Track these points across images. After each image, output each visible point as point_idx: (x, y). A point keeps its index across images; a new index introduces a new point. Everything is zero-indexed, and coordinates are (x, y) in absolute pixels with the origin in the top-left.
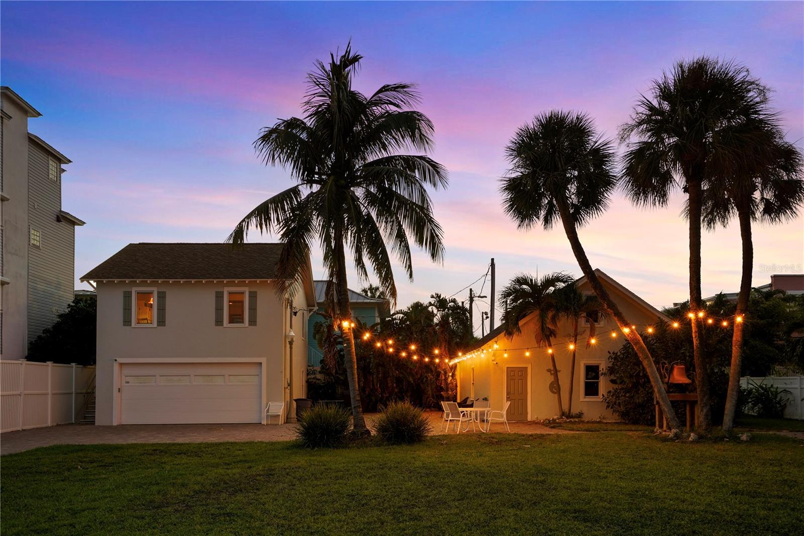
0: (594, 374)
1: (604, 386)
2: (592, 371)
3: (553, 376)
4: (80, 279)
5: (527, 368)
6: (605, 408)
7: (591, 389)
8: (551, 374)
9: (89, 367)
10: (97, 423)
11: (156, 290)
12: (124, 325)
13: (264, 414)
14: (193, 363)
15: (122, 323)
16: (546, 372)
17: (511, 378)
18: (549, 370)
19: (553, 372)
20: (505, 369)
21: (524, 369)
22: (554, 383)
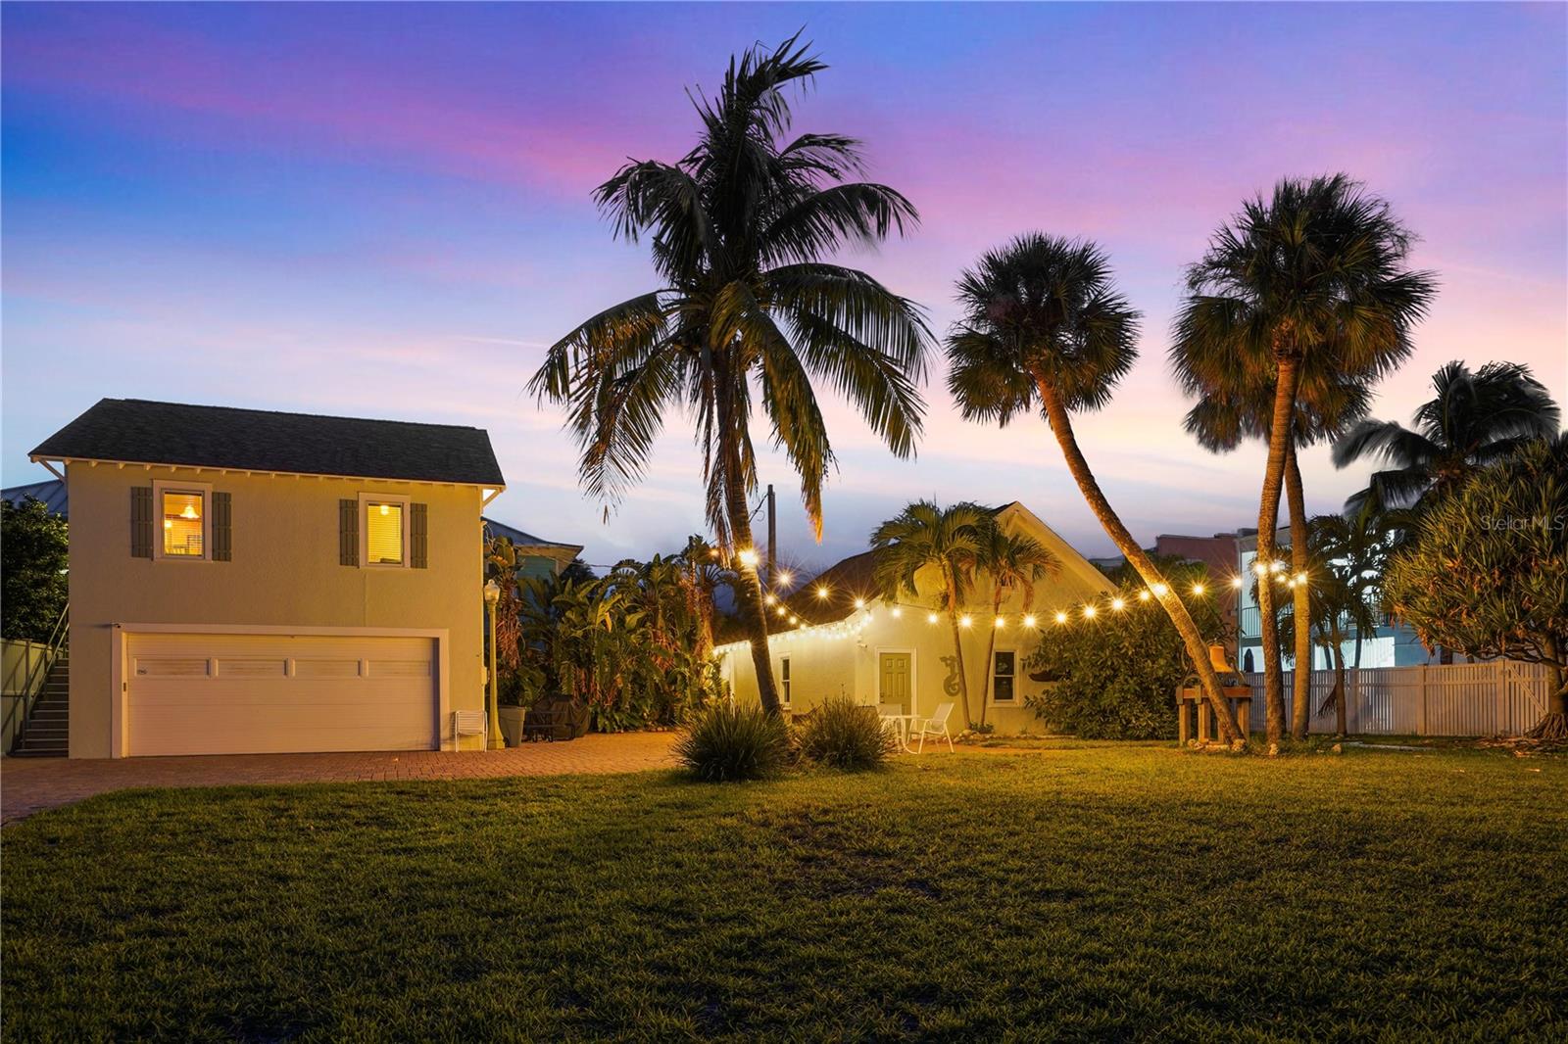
0: (1005, 666)
1: (1020, 683)
2: (1005, 660)
3: (949, 669)
4: (29, 454)
5: (910, 654)
6: (1034, 716)
7: (1004, 689)
8: (947, 665)
9: (16, 642)
10: (72, 755)
11: (209, 488)
12: (133, 556)
13: (445, 733)
14: (292, 636)
15: (129, 550)
16: (939, 660)
17: (887, 671)
18: (944, 659)
19: (950, 661)
20: (877, 655)
21: (905, 656)
22: (950, 678)
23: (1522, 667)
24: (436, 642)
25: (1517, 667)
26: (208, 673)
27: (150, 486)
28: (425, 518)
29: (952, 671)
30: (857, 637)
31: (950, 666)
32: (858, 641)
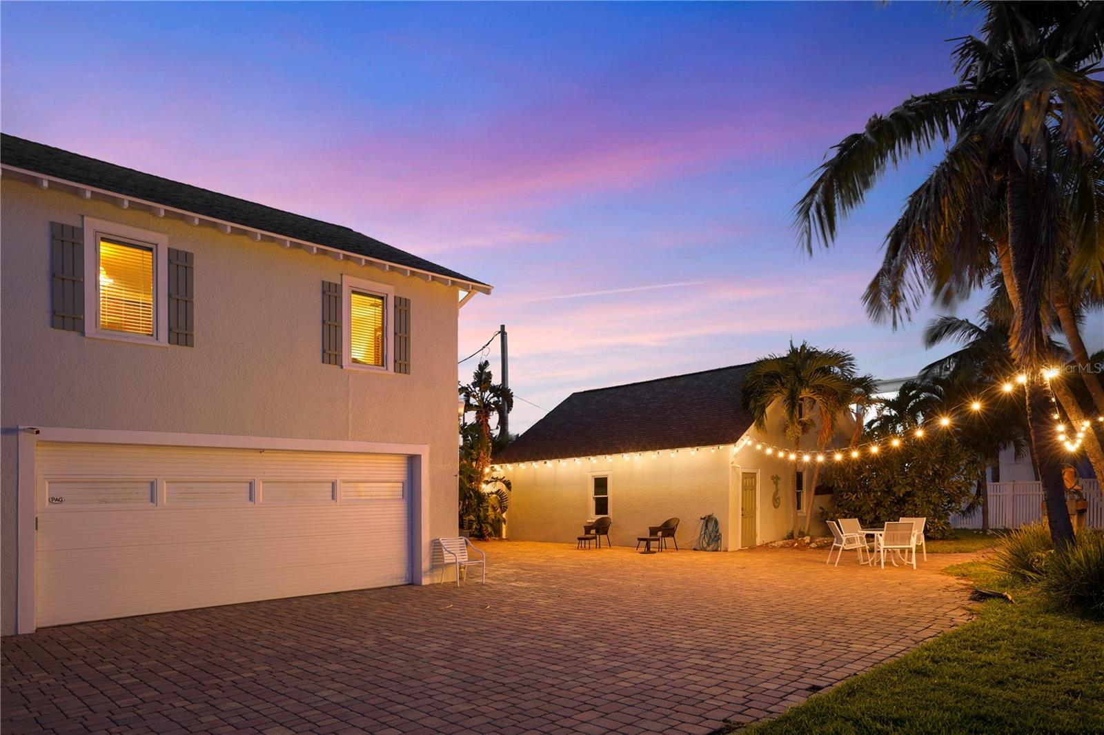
1: (807, 496)
3: (775, 486)
5: (756, 474)
11: (163, 242)
12: (53, 326)
13: (426, 564)
14: (261, 451)
15: (48, 317)
16: (770, 479)
17: (744, 488)
18: (773, 478)
19: (776, 479)
20: (741, 474)
21: (753, 475)
22: (776, 494)
23: (1092, 483)
24: (413, 461)
25: (1088, 483)
26: (152, 501)
27: (80, 226)
28: (407, 313)
29: (777, 487)
30: (731, 459)
31: (776, 484)
32: (732, 463)
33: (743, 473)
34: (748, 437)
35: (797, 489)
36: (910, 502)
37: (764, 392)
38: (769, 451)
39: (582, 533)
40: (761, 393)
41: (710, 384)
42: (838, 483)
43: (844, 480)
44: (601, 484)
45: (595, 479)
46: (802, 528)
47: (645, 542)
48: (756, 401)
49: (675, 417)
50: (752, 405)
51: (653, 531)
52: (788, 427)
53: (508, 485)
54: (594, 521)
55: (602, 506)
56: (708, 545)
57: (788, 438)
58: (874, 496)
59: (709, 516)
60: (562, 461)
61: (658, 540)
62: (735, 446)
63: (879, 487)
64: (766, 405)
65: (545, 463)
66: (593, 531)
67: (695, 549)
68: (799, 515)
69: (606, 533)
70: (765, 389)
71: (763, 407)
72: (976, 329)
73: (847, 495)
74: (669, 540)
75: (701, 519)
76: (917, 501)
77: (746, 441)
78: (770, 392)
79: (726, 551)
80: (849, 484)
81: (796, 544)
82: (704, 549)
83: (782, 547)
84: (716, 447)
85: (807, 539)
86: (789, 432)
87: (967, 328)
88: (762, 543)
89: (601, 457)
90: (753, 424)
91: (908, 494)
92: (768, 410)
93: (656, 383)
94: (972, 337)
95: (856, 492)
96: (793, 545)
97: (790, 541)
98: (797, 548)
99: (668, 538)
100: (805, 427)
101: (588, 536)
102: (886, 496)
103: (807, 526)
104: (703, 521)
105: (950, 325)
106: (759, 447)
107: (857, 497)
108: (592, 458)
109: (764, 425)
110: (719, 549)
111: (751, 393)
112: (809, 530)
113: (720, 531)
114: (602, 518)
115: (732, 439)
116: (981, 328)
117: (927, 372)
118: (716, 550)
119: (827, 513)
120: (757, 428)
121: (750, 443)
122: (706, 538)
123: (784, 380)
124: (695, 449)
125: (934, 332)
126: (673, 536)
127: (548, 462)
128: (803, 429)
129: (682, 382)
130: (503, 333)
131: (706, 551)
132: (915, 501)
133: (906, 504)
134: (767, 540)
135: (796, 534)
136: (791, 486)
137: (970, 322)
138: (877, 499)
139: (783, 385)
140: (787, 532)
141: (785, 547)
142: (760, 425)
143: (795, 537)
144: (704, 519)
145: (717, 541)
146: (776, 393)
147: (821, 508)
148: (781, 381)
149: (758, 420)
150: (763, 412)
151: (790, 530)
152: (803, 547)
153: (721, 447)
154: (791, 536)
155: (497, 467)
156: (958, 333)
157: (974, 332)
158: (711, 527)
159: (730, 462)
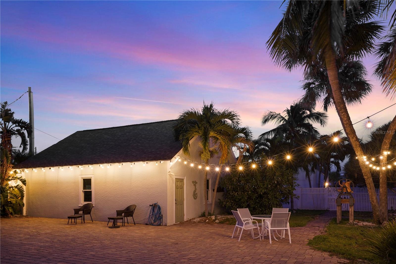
1: (211, 193)
16: (192, 183)
17: (177, 187)
18: (193, 182)
19: (195, 183)
20: (174, 179)
21: (182, 180)
22: (195, 191)
29: (195, 188)
30: (169, 170)
31: (195, 185)
32: (169, 172)
33: (176, 178)
34: (179, 156)
35: (207, 189)
36: (265, 197)
37: (188, 130)
38: (192, 165)
39: (72, 214)
40: (186, 131)
41: (157, 128)
42: (228, 187)
43: (231, 185)
44: (87, 183)
45: (84, 180)
46: (210, 211)
47: (113, 220)
48: (183, 136)
49: (135, 145)
50: (181, 138)
51: (119, 213)
52: (203, 153)
53: (24, 182)
54: (82, 205)
55: (88, 196)
56: (155, 221)
57: (202, 159)
58: (247, 194)
59: (155, 204)
60: (61, 168)
61: (122, 219)
62: (171, 162)
63: (250, 189)
64: (190, 139)
65: (50, 168)
66: (81, 212)
67: (146, 224)
68: (208, 203)
69: (89, 213)
70: (189, 129)
71: (188, 140)
72: (283, 118)
73: (232, 193)
74: (130, 219)
75: (150, 206)
76: (270, 197)
77: (177, 159)
78: (192, 131)
79: (166, 225)
80: (234, 187)
81: (207, 220)
82: (152, 224)
83: (199, 222)
84: (159, 162)
85: (213, 218)
86: (202, 156)
87: (279, 117)
88: (187, 220)
89: (86, 166)
90: (182, 149)
91: (265, 193)
92: (191, 142)
93: (126, 127)
94: (281, 122)
95: (237, 191)
96: (205, 221)
97: (203, 218)
98: (208, 223)
99: (129, 217)
100: (212, 153)
101: (77, 215)
102: (253, 194)
103: (213, 210)
104: (151, 207)
105: (273, 115)
106: (185, 163)
107: (237, 194)
108: (80, 166)
109: (188, 150)
110: (162, 224)
111: (180, 130)
112: (214, 212)
113: (162, 213)
114: (88, 204)
115: (169, 157)
116: (285, 118)
117: (262, 137)
118: (160, 225)
119: (222, 202)
120: (184, 152)
121: (180, 160)
122: (153, 218)
123: (200, 125)
124: (146, 162)
125: (265, 118)
126: (132, 216)
127: (52, 168)
128: (211, 154)
129: (141, 127)
130: (30, 92)
131: (153, 225)
132: (268, 197)
133: (264, 198)
134: (190, 217)
135: (207, 214)
136: (203, 187)
137: (281, 115)
138: (248, 195)
139: (199, 127)
140: (201, 213)
141: (202, 222)
142: (186, 150)
143: (206, 216)
144: (152, 205)
145: (160, 219)
146: (195, 132)
147: (219, 199)
148: (198, 125)
149: (184, 147)
150: (187, 143)
151: (203, 211)
152: (212, 223)
153: (162, 162)
154: (203, 215)
155: (18, 170)
156: (275, 120)
157: (282, 120)
158: (156, 211)
159: (168, 172)
